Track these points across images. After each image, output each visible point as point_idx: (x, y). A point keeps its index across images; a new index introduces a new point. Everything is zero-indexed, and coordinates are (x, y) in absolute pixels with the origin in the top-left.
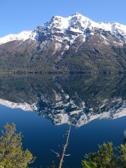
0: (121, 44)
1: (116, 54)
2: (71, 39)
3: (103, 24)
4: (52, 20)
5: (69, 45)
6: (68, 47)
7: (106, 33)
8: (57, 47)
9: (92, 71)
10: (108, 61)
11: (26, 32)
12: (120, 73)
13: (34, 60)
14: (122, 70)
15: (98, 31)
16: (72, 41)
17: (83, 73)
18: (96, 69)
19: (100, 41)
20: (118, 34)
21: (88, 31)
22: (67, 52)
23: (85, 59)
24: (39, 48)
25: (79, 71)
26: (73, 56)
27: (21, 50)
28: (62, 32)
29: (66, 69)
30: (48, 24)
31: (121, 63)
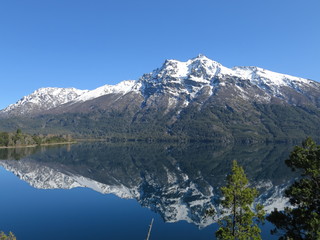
0: (267, 99)
1: (259, 113)
2: (192, 91)
3: (238, 69)
4: (164, 66)
5: (189, 100)
6: (187, 103)
7: (243, 83)
8: (170, 103)
9: (223, 139)
10: (248, 124)
11: (127, 82)
12: (267, 142)
13: (137, 121)
14: (271, 137)
15: (231, 80)
16: (193, 95)
17: (210, 141)
18: (229, 135)
19: (235, 94)
20: (262, 84)
21: (216, 80)
22: (185, 111)
23: (213, 120)
24: (144, 104)
25: (204, 138)
26: (195, 116)
27: (119, 108)
28: (179, 82)
29: (184, 135)
30: (158, 71)
31: (268, 127)
